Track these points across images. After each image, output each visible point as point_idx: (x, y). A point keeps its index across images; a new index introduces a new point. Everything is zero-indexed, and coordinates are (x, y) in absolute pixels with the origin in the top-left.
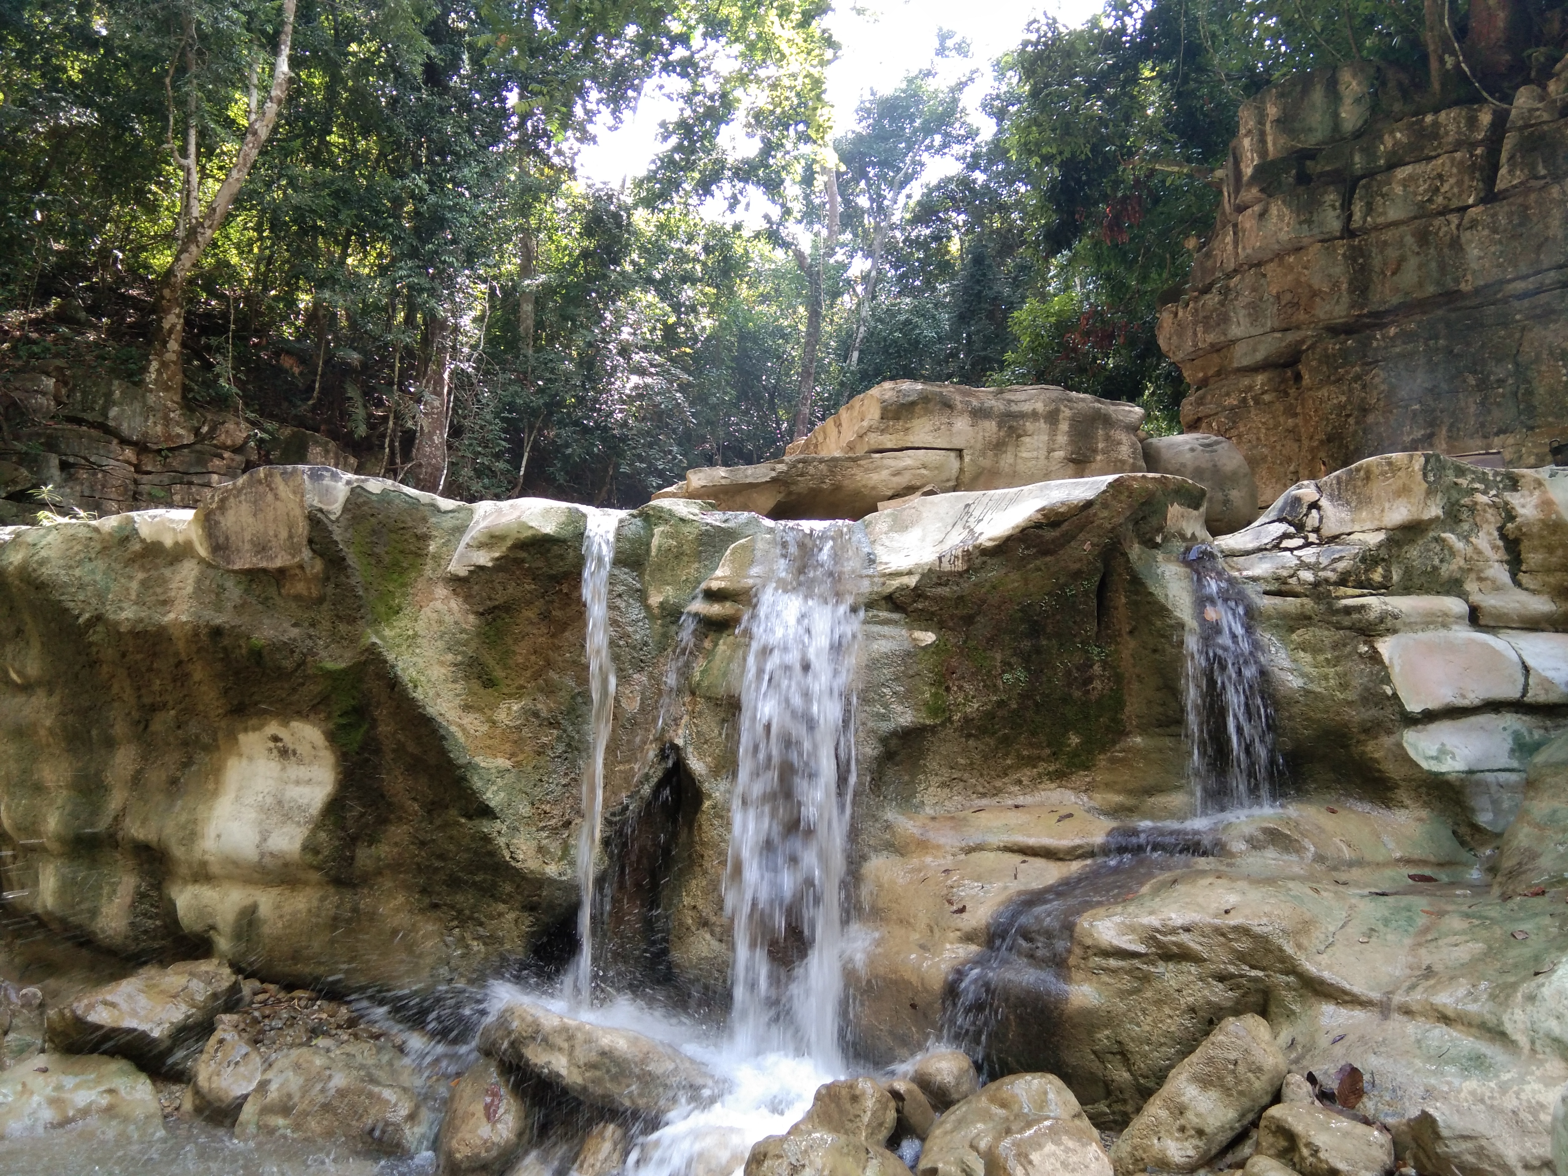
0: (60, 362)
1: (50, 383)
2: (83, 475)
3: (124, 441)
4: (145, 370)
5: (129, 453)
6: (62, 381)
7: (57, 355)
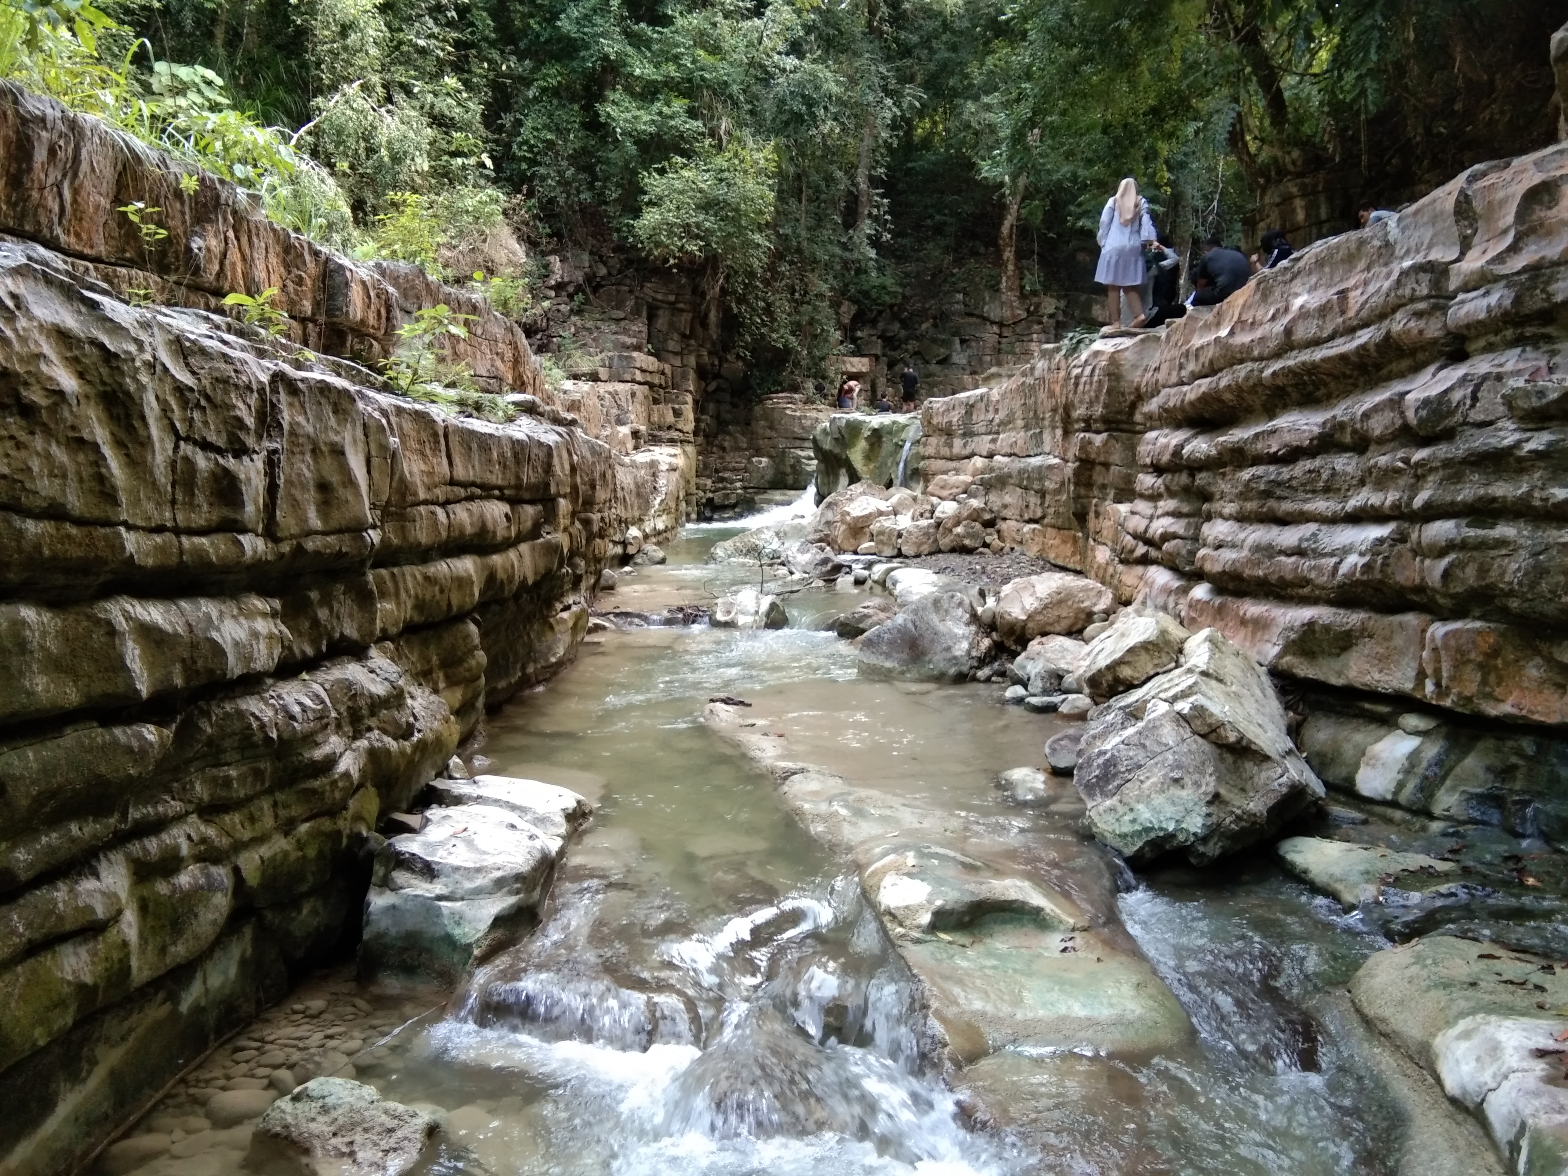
0: (964, 285)
1: (960, 296)
2: (974, 344)
3: (993, 323)
4: (1000, 282)
5: (995, 329)
6: (966, 294)
7: (964, 280)
